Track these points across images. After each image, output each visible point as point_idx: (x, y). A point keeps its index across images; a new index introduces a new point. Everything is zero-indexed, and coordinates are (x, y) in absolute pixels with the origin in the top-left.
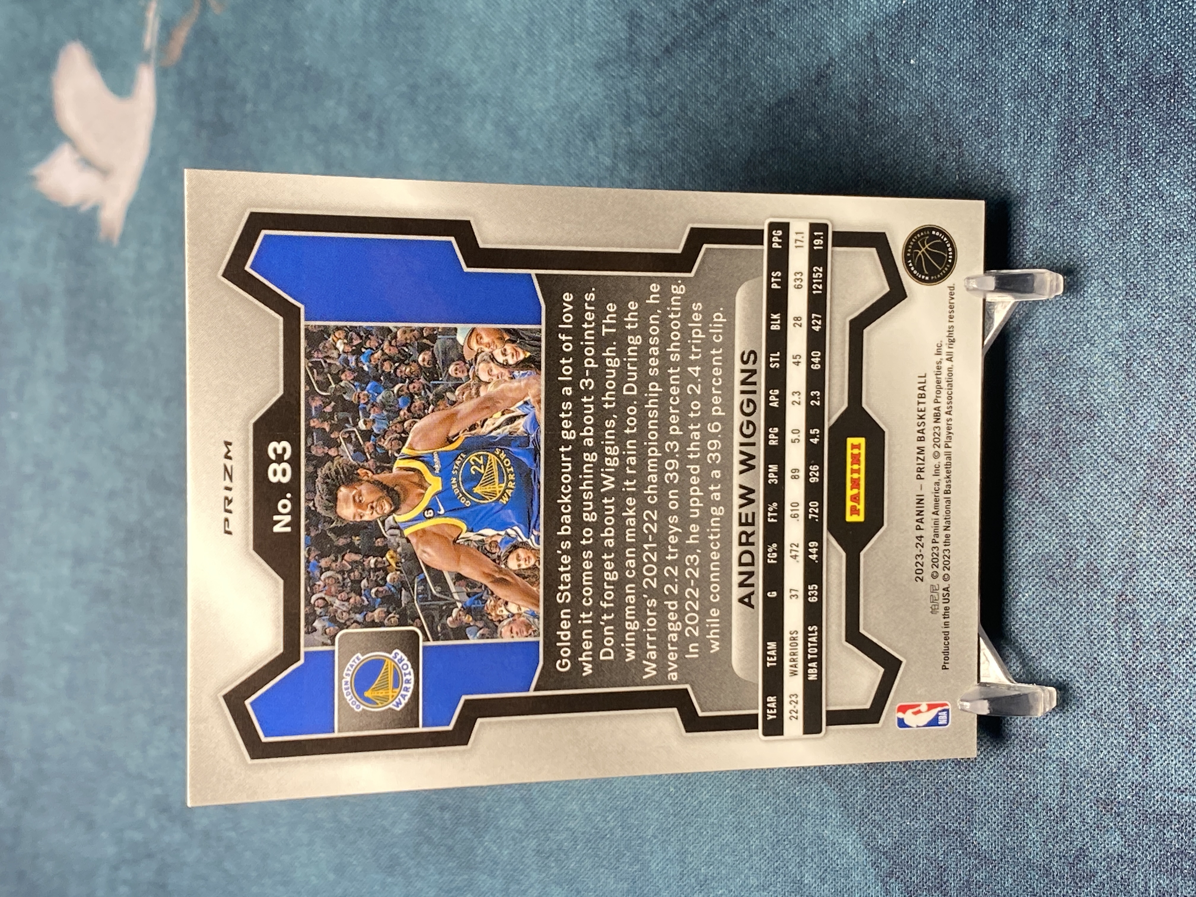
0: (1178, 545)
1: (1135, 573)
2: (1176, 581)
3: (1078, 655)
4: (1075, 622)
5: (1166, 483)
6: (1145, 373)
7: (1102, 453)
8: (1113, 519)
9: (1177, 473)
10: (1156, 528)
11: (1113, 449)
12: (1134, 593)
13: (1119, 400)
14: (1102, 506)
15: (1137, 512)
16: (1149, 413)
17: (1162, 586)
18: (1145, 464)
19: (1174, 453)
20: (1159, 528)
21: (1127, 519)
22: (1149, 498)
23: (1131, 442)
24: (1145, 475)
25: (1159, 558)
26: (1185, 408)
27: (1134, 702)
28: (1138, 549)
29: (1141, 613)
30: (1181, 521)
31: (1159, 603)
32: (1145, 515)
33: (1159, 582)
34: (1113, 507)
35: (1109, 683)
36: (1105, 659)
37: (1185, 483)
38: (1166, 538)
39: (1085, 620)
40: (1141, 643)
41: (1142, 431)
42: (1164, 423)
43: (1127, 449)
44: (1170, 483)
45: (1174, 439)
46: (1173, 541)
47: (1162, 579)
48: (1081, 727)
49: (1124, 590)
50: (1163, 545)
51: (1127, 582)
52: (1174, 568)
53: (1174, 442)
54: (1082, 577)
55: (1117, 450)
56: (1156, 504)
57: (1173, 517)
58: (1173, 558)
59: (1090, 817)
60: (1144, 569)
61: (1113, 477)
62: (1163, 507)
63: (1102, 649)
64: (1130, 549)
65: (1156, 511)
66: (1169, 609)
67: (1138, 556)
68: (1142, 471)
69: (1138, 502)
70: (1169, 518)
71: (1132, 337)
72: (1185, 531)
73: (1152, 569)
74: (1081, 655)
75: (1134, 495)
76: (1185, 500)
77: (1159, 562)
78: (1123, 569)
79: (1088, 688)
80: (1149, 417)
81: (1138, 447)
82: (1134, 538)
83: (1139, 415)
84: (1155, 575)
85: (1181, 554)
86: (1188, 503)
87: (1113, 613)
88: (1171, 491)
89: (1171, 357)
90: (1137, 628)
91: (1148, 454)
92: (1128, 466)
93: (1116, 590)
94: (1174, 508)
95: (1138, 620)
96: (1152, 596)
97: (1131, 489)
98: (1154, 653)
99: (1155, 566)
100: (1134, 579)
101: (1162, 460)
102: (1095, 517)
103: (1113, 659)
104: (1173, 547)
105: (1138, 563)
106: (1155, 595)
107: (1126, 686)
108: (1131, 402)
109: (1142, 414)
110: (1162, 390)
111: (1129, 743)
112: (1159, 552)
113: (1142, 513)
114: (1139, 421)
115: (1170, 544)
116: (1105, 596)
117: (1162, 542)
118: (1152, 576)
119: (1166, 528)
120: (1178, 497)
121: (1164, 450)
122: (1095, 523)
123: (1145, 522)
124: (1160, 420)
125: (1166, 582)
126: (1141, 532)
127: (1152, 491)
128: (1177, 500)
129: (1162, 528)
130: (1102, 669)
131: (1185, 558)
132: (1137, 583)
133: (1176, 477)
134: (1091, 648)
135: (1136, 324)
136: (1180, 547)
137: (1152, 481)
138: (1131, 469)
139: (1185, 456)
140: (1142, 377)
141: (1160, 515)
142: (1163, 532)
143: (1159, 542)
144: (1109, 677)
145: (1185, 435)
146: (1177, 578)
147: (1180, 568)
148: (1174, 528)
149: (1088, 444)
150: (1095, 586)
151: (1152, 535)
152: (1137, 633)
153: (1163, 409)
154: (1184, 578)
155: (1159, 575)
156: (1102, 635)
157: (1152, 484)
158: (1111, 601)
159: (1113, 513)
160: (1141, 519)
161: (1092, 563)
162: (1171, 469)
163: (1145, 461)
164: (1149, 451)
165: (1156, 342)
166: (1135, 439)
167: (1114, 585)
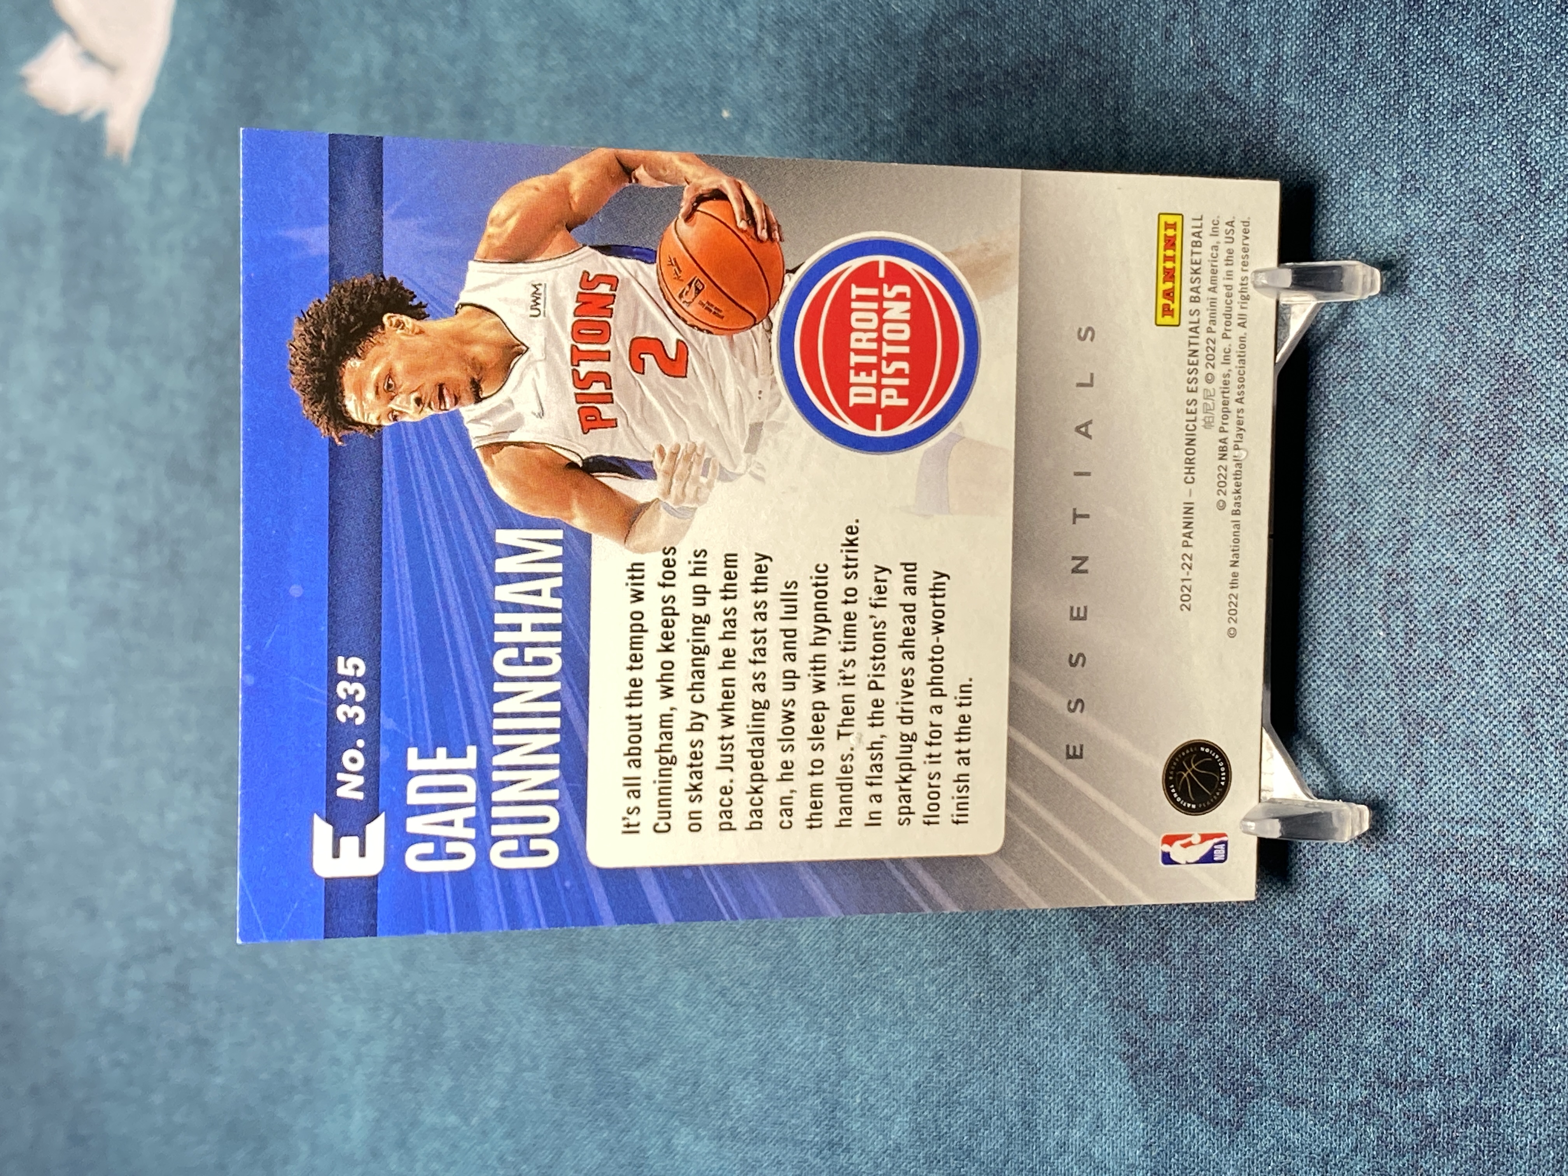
0: (1463, 507)
1: (1408, 545)
2: (1460, 553)
3: (1337, 652)
4: (1333, 611)
5: (1449, 428)
6: (1425, 288)
7: (1369, 393)
8: (1382, 477)
9: (1464, 415)
10: (1435, 486)
11: (1383, 388)
12: (1408, 570)
13: (1392, 324)
14: (1368, 461)
15: (1413, 467)
16: (1429, 340)
17: (1443, 560)
18: (1423, 405)
19: (1460, 389)
20: (1440, 487)
21: (1399, 476)
22: (1427, 448)
23: (1406, 378)
24: (1423, 419)
25: (1439, 525)
26: (1474, 331)
27: (1406, 711)
28: (1413, 515)
29: (1416, 596)
30: (1467, 476)
31: (1439, 582)
32: (1422, 470)
33: (1439, 556)
34: (1382, 461)
35: (1375, 686)
36: (1371, 656)
37: (1473, 427)
38: (1449, 498)
39: (1346, 607)
40: (1415, 634)
41: (1419, 363)
42: (1447, 352)
43: (1401, 386)
44: (1454, 429)
45: (1460, 371)
46: (1458, 502)
47: (1443, 551)
48: (1340, 744)
49: (1395, 567)
50: (1444, 508)
51: (1399, 557)
52: (1458, 536)
53: (1459, 375)
54: (1342, 552)
55: (1387, 389)
56: (1436, 456)
57: (1458, 471)
58: (1457, 524)
59: (1351, 858)
60: (1421, 539)
61: (1382, 422)
62: (1444, 459)
63: (1367, 644)
64: (1403, 514)
65: (1436, 465)
66: (1451, 589)
67: (1413, 523)
68: (1419, 415)
69: (1413, 454)
70: (1453, 472)
71: (1408, 243)
72: (1472, 488)
73: (1430, 539)
74: (1340, 652)
75: (1409, 445)
76: (1473, 449)
77: (1439, 529)
78: (1394, 541)
79: (1349, 694)
80: (1428, 345)
81: (1415, 384)
82: (1408, 501)
83: (1416, 342)
84: (1434, 547)
85: (1467, 519)
86: (1477, 453)
87: (1380, 597)
88: (1455, 438)
89: (1457, 267)
90: (1411, 616)
91: (1427, 392)
92: (1401, 408)
93: (1385, 567)
94: (1458, 459)
95: (1412, 604)
96: (1429, 574)
97: (1405, 437)
98: (1432, 647)
99: (1434, 535)
100: (1408, 553)
101: (1445, 398)
102: (1360, 475)
103: (1380, 656)
104: (1458, 511)
105: (1412, 532)
106: (1434, 572)
107: (1397, 690)
108: (1407, 325)
109: (1420, 340)
110: (1445, 309)
111: (1401, 762)
112: (1439, 517)
113: (1418, 467)
114: (1416, 350)
115: (1454, 507)
116: (1372, 576)
117: (1444, 504)
118: (1431, 548)
119: (1449, 485)
120: (1464, 445)
121: (1447, 386)
122: (1359, 483)
123: (1422, 480)
124: (1442, 347)
125: (1448, 556)
126: (1418, 492)
127: (1431, 439)
128: (1462, 450)
129: (1444, 486)
130: (1366, 669)
131: (1472, 523)
132: (1412, 557)
133: (1463, 421)
134: (1353, 643)
135: (1413, 225)
136: (1466, 510)
137: (1432, 427)
138: (1405, 412)
139: (1474, 392)
140: (1421, 294)
141: (1441, 469)
142: (1444, 491)
143: (1439, 504)
144: (1375, 678)
145: (1474, 366)
146: (1461, 550)
147: (1466, 536)
148: (1458, 485)
149: (1353, 382)
150: (1359, 563)
151: (1431, 496)
152: (1411, 621)
153: (1448, 334)
154: (1471, 549)
155: (1439, 547)
156: (1367, 626)
157: (1431, 431)
158: (1379, 582)
159: (1382, 469)
160: (1417, 475)
161: (1355, 534)
162: (1455, 411)
163: (1423, 401)
164: (1428, 388)
165: (1439, 248)
166: (1410, 372)
167: (1383, 562)
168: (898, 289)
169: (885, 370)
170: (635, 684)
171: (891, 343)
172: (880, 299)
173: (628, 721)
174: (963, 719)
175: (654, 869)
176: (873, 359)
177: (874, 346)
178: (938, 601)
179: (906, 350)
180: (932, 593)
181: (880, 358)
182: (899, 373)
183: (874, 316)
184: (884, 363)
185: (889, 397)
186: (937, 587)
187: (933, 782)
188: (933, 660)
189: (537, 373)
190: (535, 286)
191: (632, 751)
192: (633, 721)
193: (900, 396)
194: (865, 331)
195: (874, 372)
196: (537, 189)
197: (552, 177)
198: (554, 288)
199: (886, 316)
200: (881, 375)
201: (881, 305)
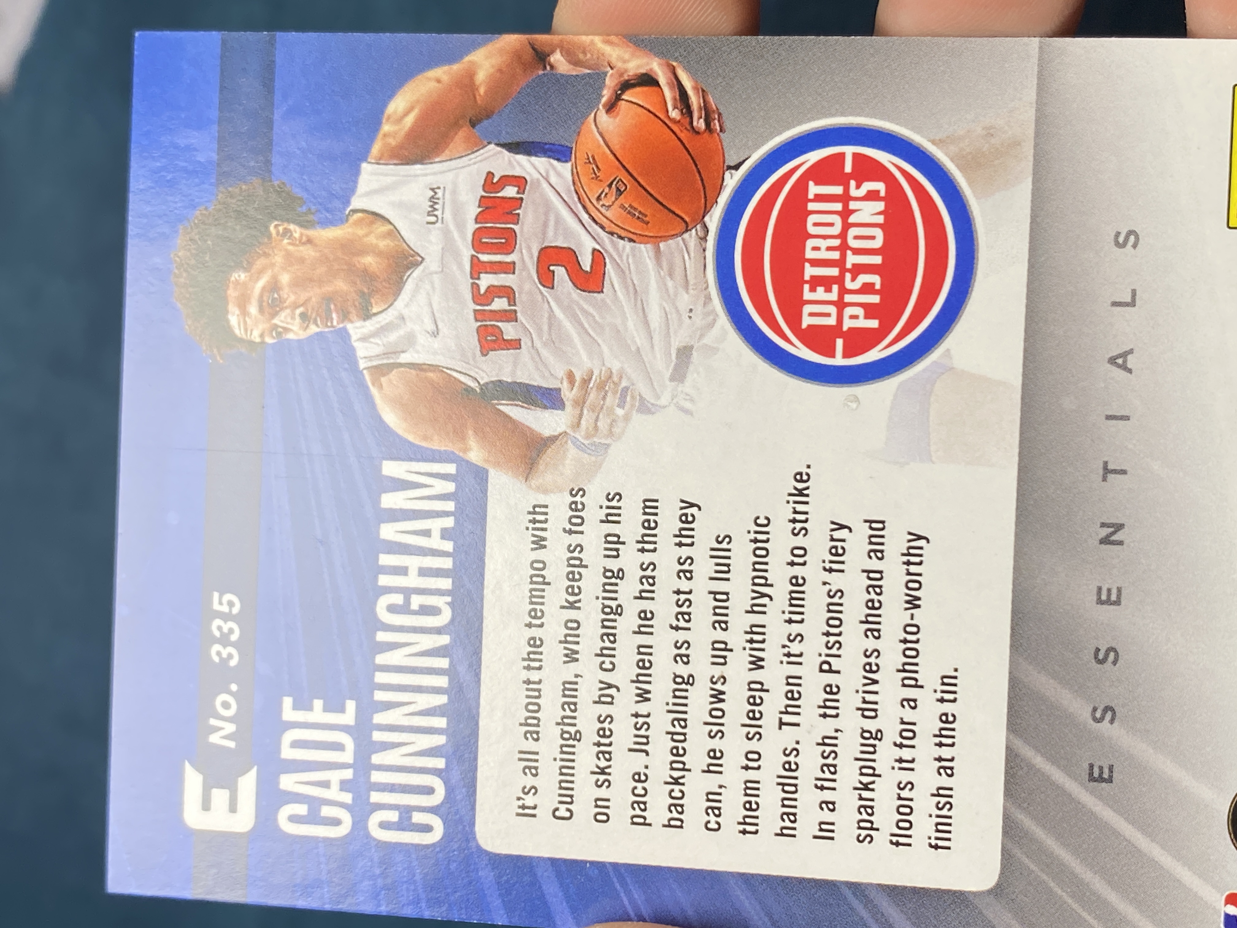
168: (868, 186)
169: (849, 285)
170: (535, 643)
171: (857, 252)
172: (845, 198)
173: (526, 686)
174: (945, 718)
175: (553, 862)
176: (834, 272)
177: (836, 255)
178: (913, 569)
179: (877, 260)
180: (905, 559)
181: (843, 270)
182: (867, 289)
183: (837, 220)
184: (848, 276)
185: (854, 317)
186: (912, 551)
187: (904, 794)
188: (905, 641)
189: (433, 288)
190: (432, 189)
191: (529, 721)
192: (531, 686)
193: (867, 317)
194: (825, 237)
195: (835, 288)
196: (439, 81)
197: (456, 67)
198: (454, 192)
199: (852, 219)
200: (843, 291)
201: (846, 206)
